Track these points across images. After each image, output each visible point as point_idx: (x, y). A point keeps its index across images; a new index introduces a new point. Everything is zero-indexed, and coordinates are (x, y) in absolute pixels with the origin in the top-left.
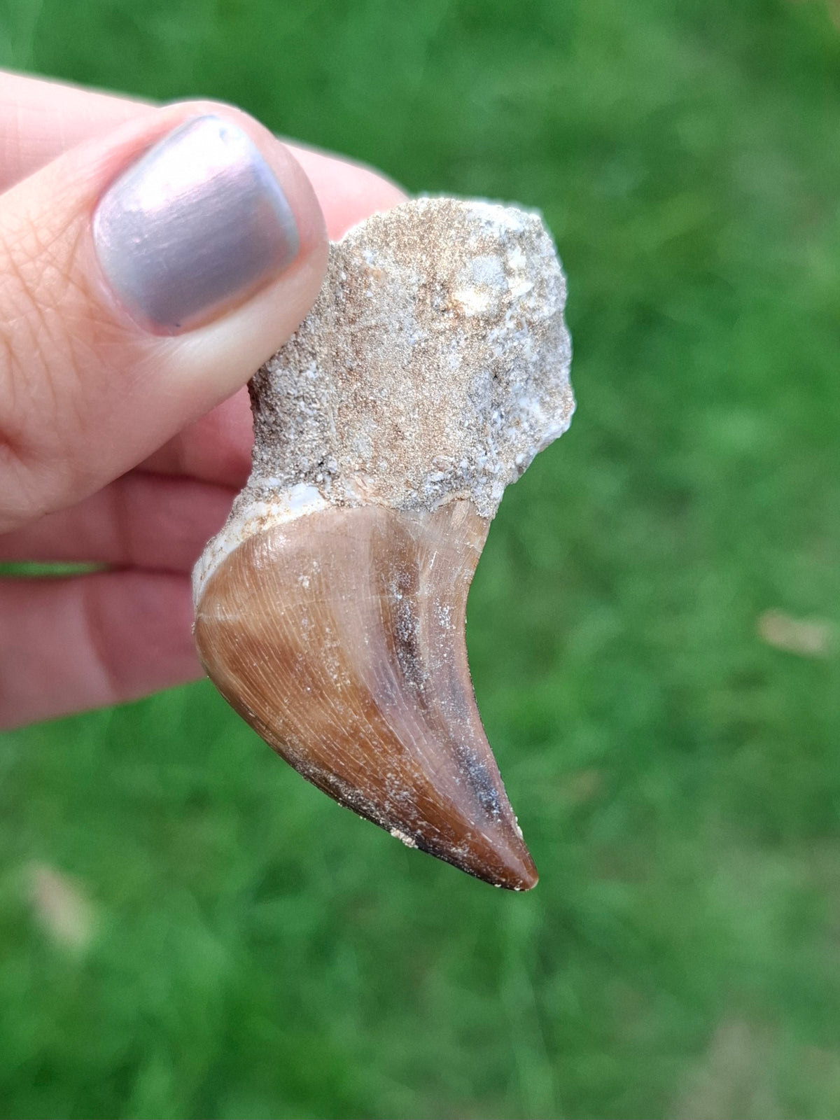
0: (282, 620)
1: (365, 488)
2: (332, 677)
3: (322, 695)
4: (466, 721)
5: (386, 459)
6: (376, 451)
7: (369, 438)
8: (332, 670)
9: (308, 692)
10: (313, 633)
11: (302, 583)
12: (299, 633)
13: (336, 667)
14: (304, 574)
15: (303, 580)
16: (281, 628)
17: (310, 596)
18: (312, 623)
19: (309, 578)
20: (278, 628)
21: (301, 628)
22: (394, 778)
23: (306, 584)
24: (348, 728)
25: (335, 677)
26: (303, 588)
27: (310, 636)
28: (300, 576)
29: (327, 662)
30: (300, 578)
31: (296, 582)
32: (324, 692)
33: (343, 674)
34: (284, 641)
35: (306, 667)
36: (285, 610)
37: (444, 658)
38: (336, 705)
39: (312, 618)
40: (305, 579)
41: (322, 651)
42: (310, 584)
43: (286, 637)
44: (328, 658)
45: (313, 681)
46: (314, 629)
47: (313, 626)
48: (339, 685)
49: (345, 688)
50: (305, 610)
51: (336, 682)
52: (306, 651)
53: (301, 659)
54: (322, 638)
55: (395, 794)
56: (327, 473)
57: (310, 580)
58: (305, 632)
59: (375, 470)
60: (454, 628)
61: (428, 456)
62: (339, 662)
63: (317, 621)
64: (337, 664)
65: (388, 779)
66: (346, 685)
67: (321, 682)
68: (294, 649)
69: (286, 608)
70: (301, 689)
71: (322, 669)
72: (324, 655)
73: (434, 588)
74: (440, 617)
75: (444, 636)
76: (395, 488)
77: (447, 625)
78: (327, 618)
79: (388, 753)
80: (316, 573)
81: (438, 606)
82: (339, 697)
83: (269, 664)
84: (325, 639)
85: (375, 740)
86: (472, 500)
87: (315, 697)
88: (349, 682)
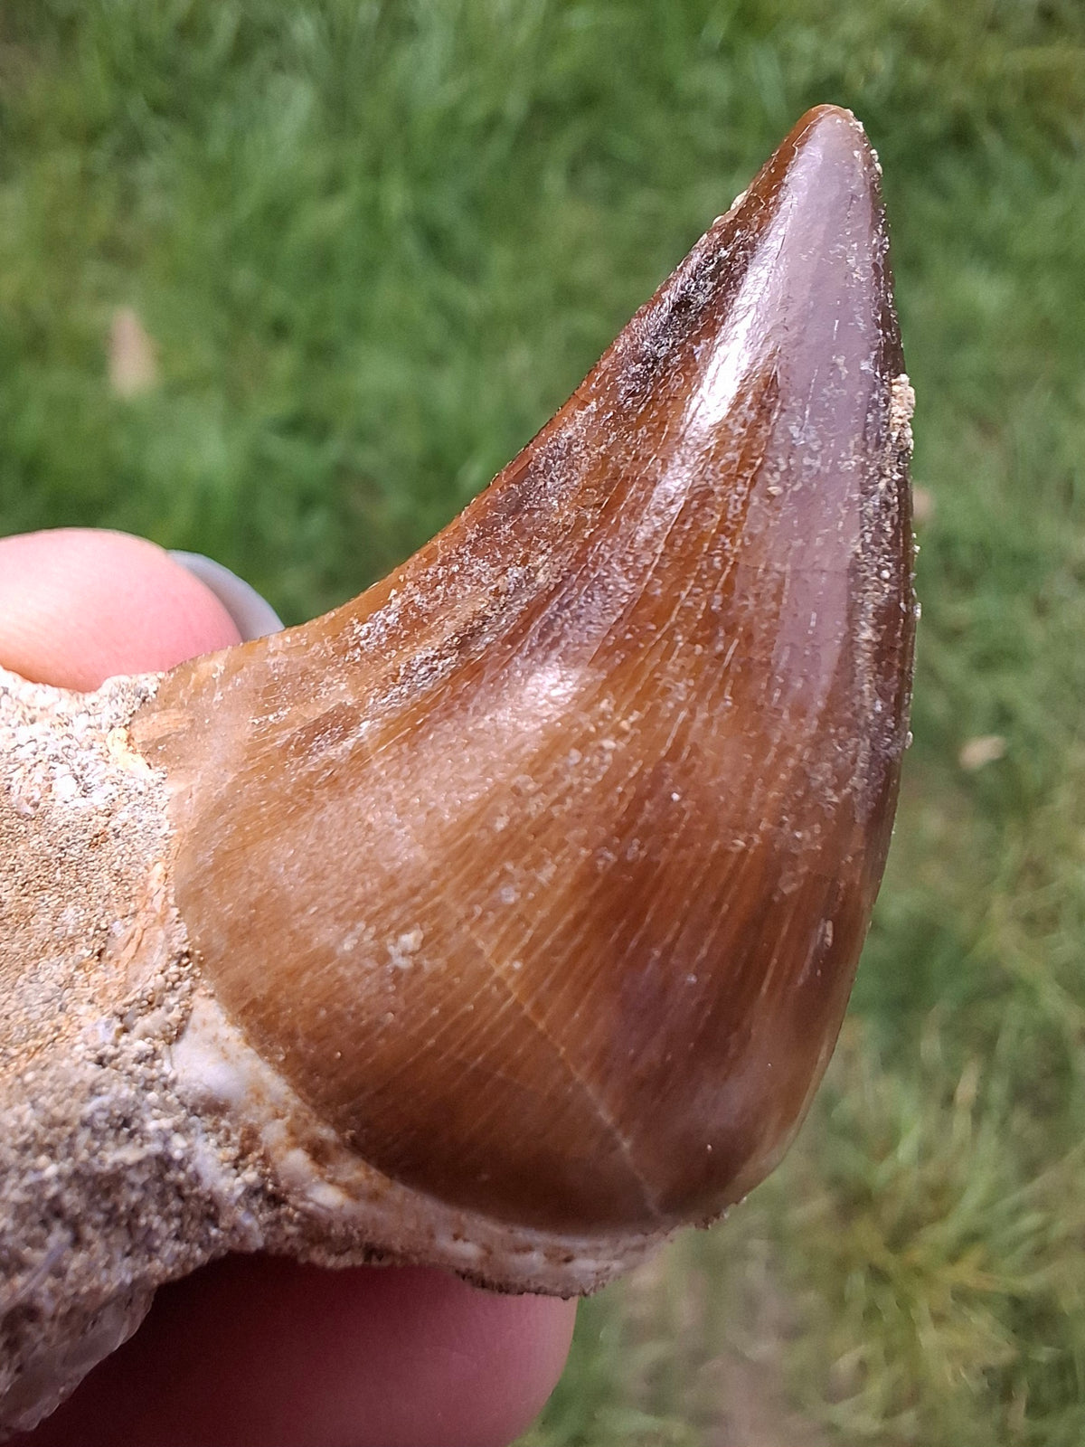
0: (535, 956)
1: (139, 932)
2: (614, 751)
3: (673, 754)
4: (569, 438)
5: (56, 917)
6: (44, 950)
7: (20, 982)
8: (596, 759)
9: (684, 796)
10: (527, 858)
11: (413, 954)
12: (544, 893)
13: (584, 756)
14: (384, 957)
15: (403, 954)
16: (554, 951)
17: (435, 915)
18: (504, 873)
19: (390, 941)
20: (560, 960)
21: (531, 895)
22: (777, 475)
23: (410, 939)
24: (720, 647)
25: (609, 744)
26: (424, 942)
27: (538, 862)
28: (396, 969)
29: (582, 785)
30: (404, 963)
31: (417, 969)
32: (663, 753)
33: (593, 729)
34: (586, 926)
35: (623, 831)
36: (506, 963)
37: (462, 566)
38: (679, 706)
39: (489, 881)
40: (399, 949)
41: (562, 811)
42: (406, 929)
43: (576, 924)
44: (571, 787)
45: (650, 795)
46: (516, 858)
47: (509, 866)
48: (625, 725)
49: (623, 708)
50: (478, 910)
51: (621, 734)
52: (584, 852)
53: (609, 855)
54: (527, 826)
55: (813, 455)
56: (124, 1038)
57: (396, 937)
58: (534, 880)
59: (91, 930)
60: (394, 592)
61: (23, 828)
62: (567, 755)
63: (491, 861)
64: (575, 755)
65: (785, 489)
66: (616, 708)
67: (641, 772)
68: (592, 891)
69: (499, 961)
70: (687, 817)
71: (605, 787)
72: (569, 800)
73: (328, 679)
74: (382, 630)
75: (417, 598)
76: (116, 866)
77: (393, 606)
78: (472, 839)
79: (724, 519)
80: (372, 930)
81: (362, 649)
82: (655, 710)
83: (669, 938)
84: (528, 818)
85: (710, 566)
86: (127, 722)
87: (686, 772)
88: (604, 705)
